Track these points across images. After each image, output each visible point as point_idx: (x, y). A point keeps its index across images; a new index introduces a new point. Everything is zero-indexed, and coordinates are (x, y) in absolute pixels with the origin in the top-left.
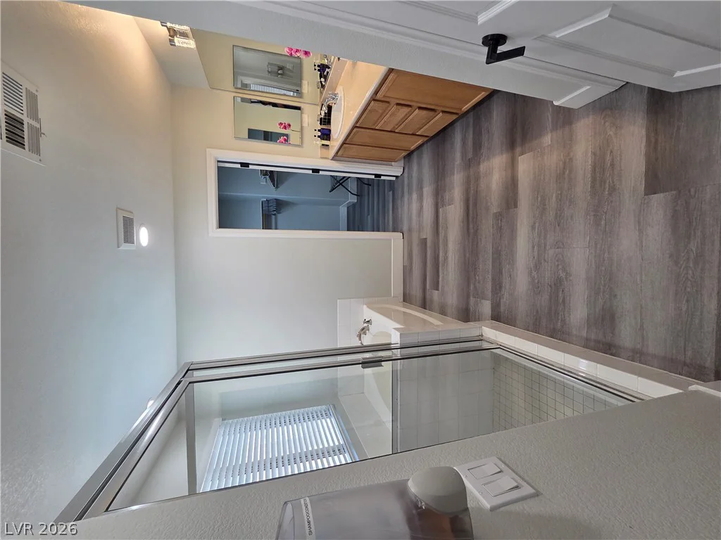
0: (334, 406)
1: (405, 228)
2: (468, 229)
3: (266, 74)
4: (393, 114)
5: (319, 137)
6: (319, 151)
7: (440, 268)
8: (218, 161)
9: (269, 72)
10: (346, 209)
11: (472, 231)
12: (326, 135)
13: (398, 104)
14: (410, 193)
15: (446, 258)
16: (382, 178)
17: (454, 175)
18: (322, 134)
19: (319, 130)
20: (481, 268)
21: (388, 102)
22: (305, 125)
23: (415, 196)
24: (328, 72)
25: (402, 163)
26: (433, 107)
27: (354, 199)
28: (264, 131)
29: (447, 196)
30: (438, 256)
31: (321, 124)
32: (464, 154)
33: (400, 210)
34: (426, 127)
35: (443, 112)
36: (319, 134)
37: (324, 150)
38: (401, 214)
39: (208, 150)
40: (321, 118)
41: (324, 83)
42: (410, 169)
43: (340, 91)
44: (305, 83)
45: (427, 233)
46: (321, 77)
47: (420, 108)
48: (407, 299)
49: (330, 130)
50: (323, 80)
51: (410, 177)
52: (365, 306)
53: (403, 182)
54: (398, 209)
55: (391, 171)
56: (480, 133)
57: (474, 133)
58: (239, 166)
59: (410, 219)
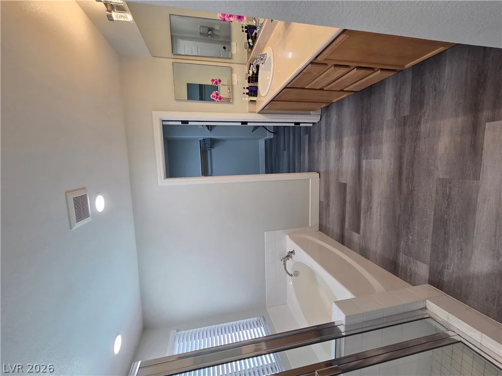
0: (264, 318)
1: (322, 170)
2: (400, 187)
3: (199, 36)
4: (328, 75)
5: (247, 94)
6: (247, 107)
7: (362, 216)
8: (163, 121)
9: (201, 34)
10: (264, 142)
11: (405, 189)
12: (253, 91)
13: (336, 65)
14: (328, 139)
15: (369, 208)
16: (301, 125)
17: (383, 129)
18: (250, 91)
19: (247, 88)
20: (416, 229)
21: (326, 64)
22: (235, 83)
23: (333, 143)
24: (256, 34)
25: (319, 112)
26: (371, 66)
27: (271, 136)
28: (200, 85)
29: (373, 149)
30: (360, 203)
31: (249, 82)
32: (397, 109)
33: (316, 152)
34: (357, 84)
35: (382, 69)
36: (247, 91)
37: (252, 105)
38: (318, 157)
39: (153, 112)
40: (249, 77)
41: (251, 44)
42: (328, 116)
43: (268, 51)
44: (234, 44)
45: (347, 178)
46: (248, 38)
47: (359, 68)
48: (322, 228)
49: (257, 88)
50: (250, 40)
51: (328, 124)
52: (287, 237)
53: (320, 128)
54: (314, 151)
55: (308, 119)
56: (423, 90)
57: (413, 89)
58: (180, 123)
59: (327, 162)
